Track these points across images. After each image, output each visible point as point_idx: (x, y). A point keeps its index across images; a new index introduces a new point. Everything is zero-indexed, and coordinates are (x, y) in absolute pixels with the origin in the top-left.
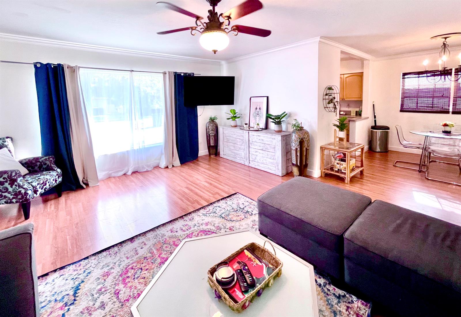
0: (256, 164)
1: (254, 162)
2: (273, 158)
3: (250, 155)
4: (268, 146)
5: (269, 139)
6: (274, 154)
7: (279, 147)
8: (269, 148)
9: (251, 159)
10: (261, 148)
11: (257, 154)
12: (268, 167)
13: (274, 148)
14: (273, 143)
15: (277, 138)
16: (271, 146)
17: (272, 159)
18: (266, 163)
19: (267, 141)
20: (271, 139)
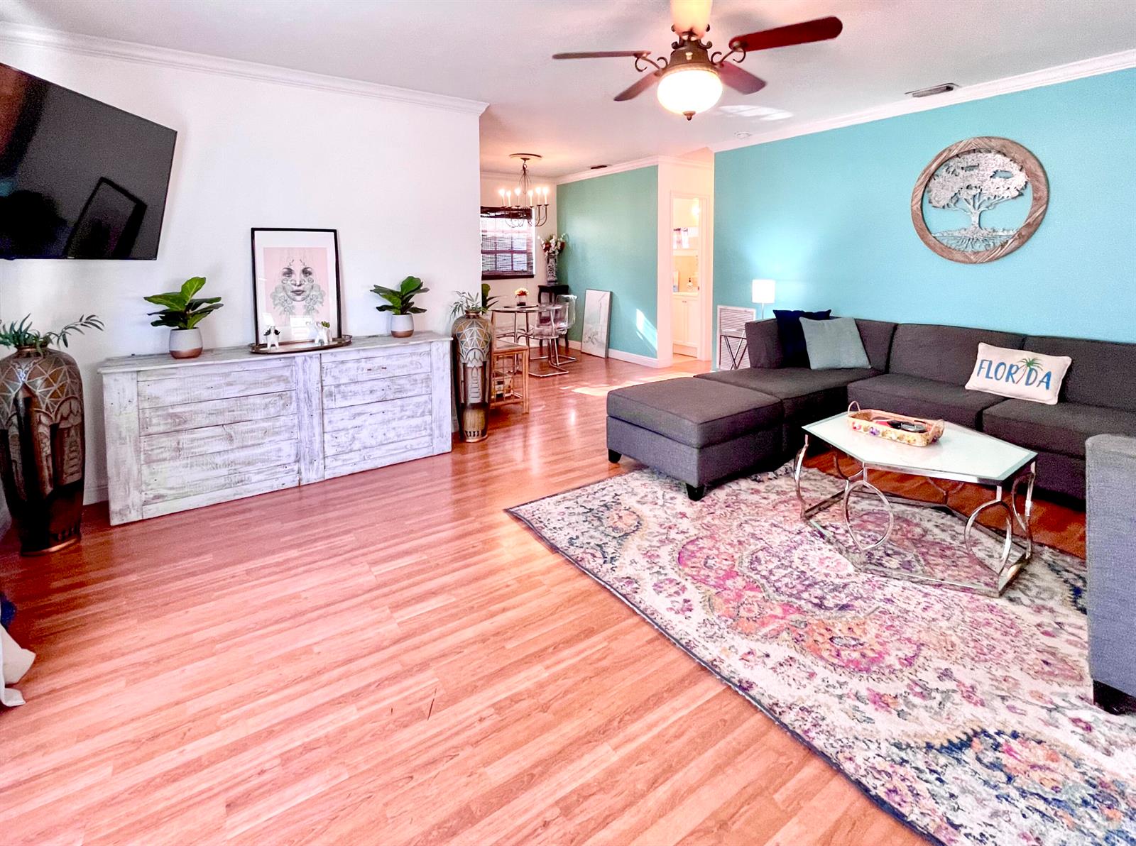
0: (355, 457)
1: (345, 457)
2: (420, 411)
3: (327, 437)
4: (402, 381)
5: (410, 359)
6: (425, 398)
7: (444, 371)
8: (408, 386)
9: (330, 451)
10: (379, 395)
11: (358, 422)
12: (406, 447)
13: (428, 379)
14: (421, 367)
15: (438, 349)
16: (417, 377)
17: (418, 414)
18: (396, 439)
19: (399, 367)
20: (415, 358)
